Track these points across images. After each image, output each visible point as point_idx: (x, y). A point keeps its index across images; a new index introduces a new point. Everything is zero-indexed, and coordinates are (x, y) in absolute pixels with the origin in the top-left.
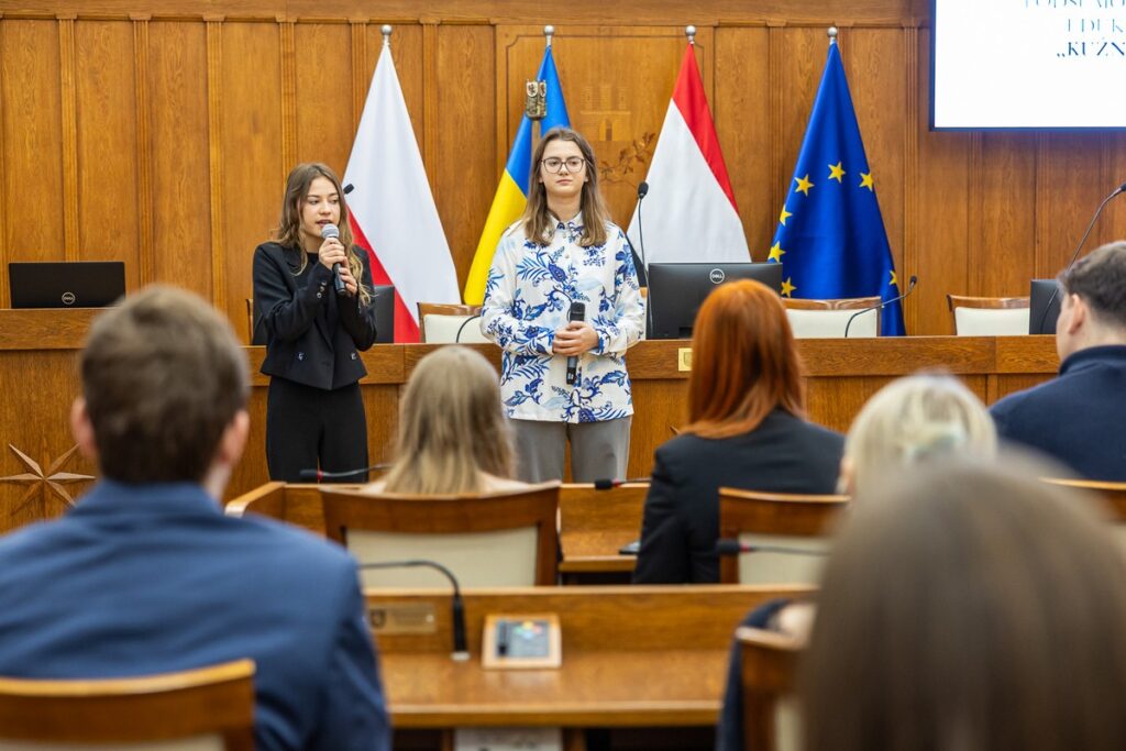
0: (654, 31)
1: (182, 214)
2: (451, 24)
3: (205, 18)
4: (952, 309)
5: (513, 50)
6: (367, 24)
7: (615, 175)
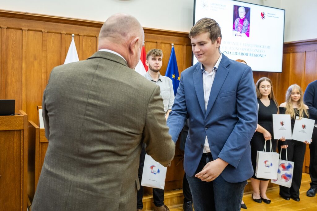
1: (14, 81)
2: (87, 36)
6: (66, 34)
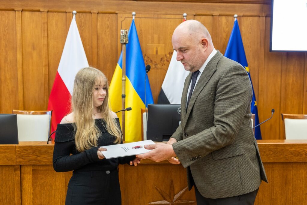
0: (173, 16)
1: (8, 77)
2: (102, 13)
3: (15, 9)
4: (283, 119)
5: (123, 23)
7: (159, 66)
